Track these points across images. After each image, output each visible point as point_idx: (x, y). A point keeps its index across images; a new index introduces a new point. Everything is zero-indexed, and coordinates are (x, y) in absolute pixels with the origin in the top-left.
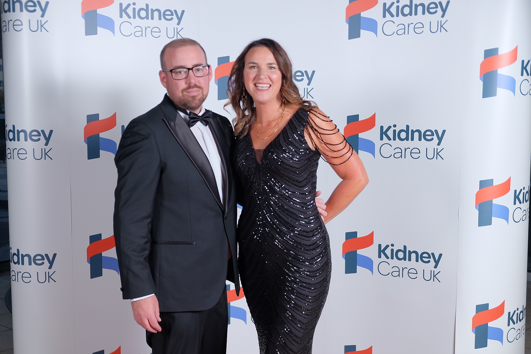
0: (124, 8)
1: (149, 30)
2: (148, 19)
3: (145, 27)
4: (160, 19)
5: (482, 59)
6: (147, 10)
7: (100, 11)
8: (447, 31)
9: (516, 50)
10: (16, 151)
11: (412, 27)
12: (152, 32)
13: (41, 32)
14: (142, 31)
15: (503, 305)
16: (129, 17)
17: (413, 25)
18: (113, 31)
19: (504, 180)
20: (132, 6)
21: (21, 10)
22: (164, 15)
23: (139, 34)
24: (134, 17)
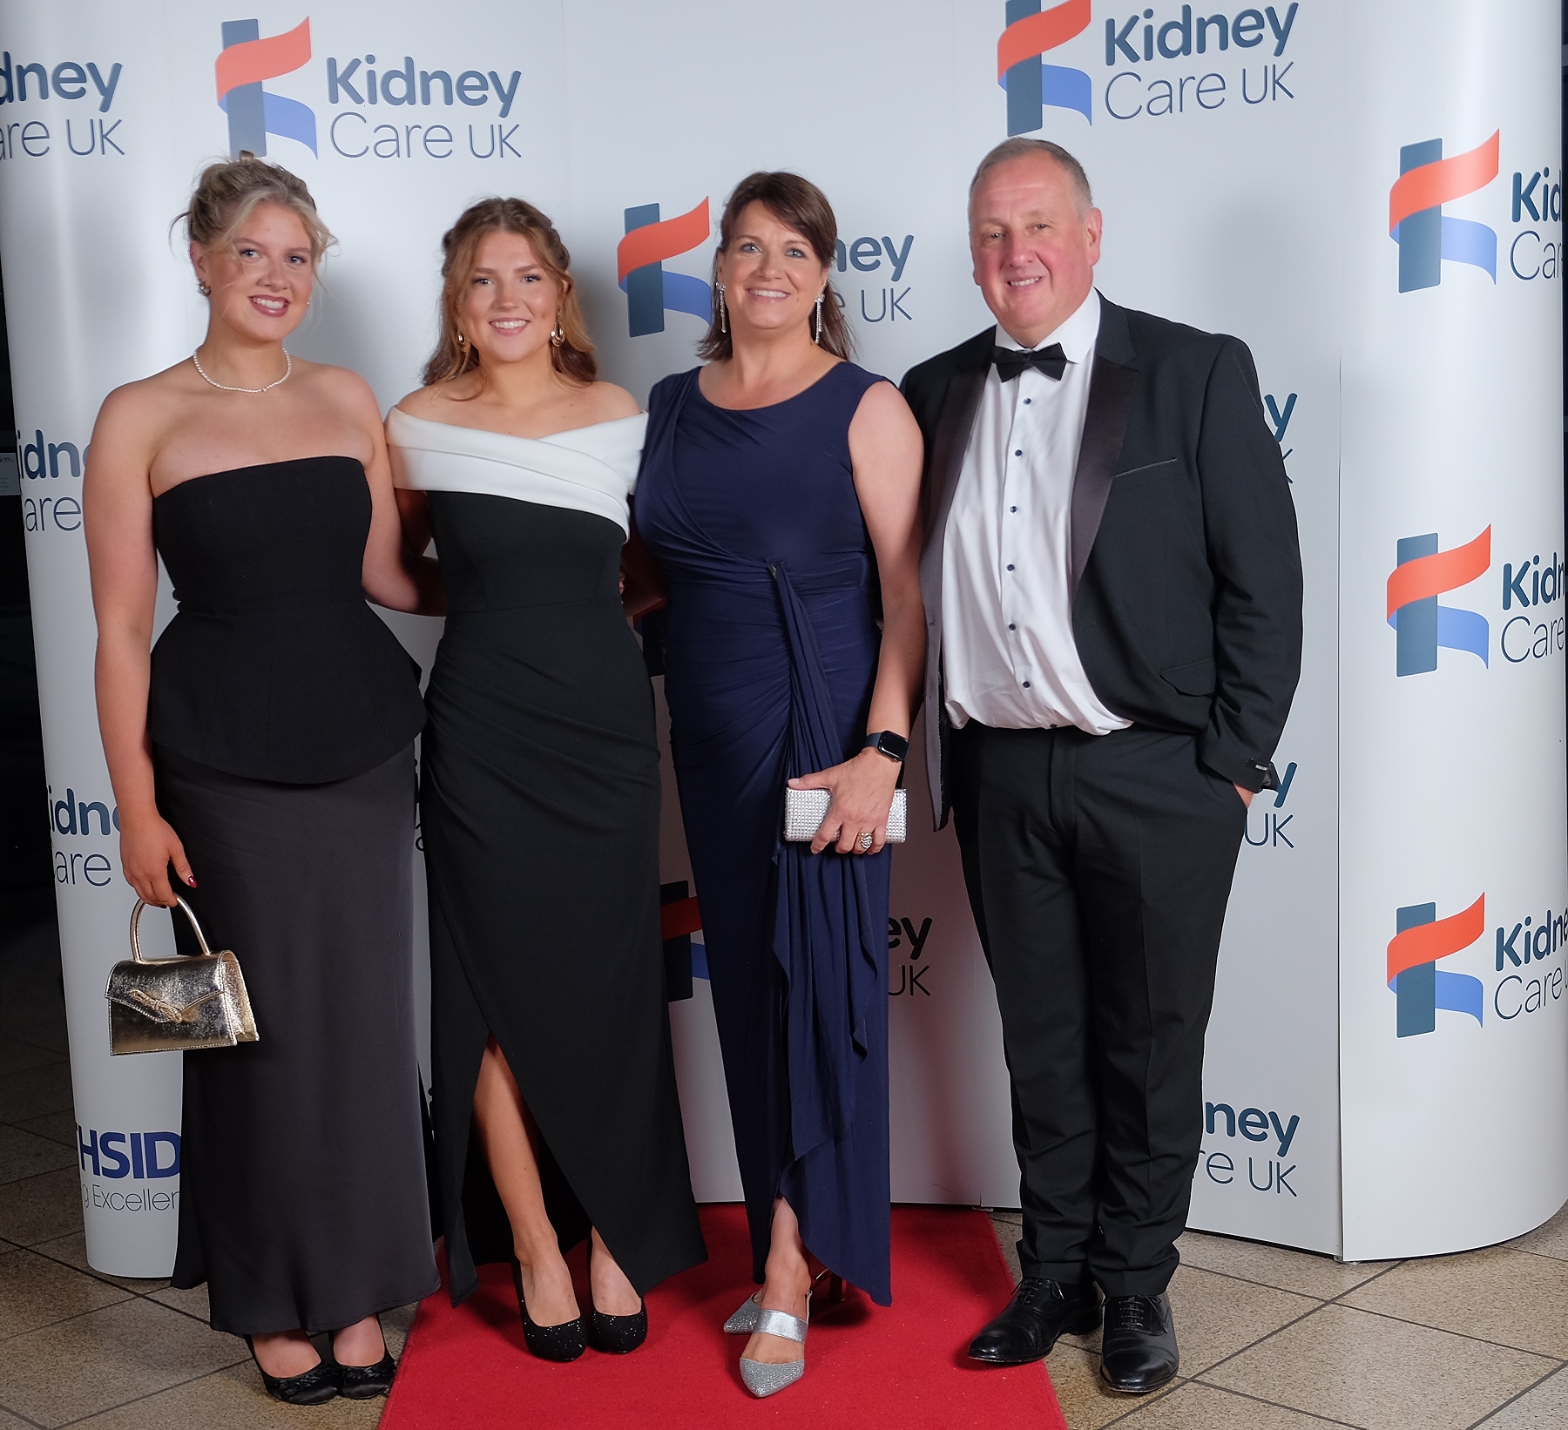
0: (340, 72)
1: (417, 136)
2: (412, 102)
3: (405, 128)
4: (449, 101)
5: (1395, 175)
6: (409, 77)
7: (272, 86)
8: (1292, 96)
9: (1494, 143)
10: (49, 507)
11: (1191, 87)
12: (426, 141)
13: (104, 154)
14: (397, 140)
15: (1480, 905)
16: (359, 100)
17: (1194, 84)
18: (312, 143)
19: (1471, 535)
20: (365, 67)
21: (44, 94)
22: (462, 88)
23: (388, 148)
24: (373, 100)
